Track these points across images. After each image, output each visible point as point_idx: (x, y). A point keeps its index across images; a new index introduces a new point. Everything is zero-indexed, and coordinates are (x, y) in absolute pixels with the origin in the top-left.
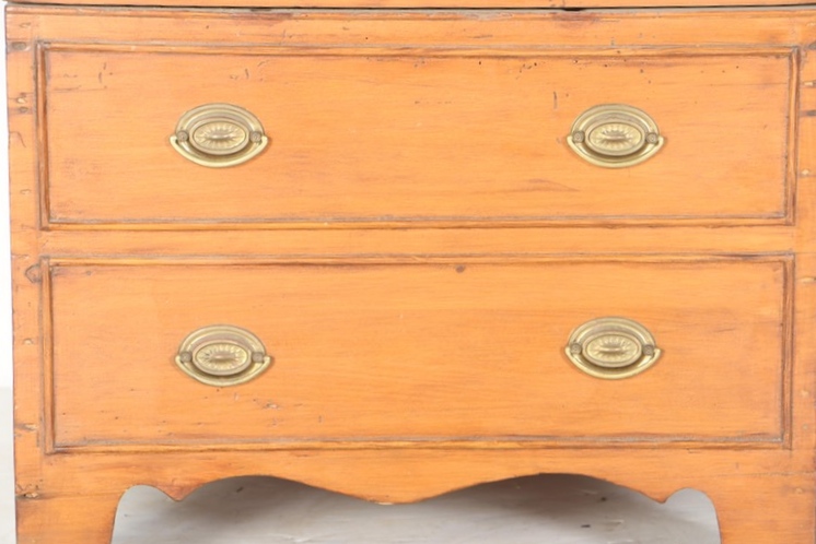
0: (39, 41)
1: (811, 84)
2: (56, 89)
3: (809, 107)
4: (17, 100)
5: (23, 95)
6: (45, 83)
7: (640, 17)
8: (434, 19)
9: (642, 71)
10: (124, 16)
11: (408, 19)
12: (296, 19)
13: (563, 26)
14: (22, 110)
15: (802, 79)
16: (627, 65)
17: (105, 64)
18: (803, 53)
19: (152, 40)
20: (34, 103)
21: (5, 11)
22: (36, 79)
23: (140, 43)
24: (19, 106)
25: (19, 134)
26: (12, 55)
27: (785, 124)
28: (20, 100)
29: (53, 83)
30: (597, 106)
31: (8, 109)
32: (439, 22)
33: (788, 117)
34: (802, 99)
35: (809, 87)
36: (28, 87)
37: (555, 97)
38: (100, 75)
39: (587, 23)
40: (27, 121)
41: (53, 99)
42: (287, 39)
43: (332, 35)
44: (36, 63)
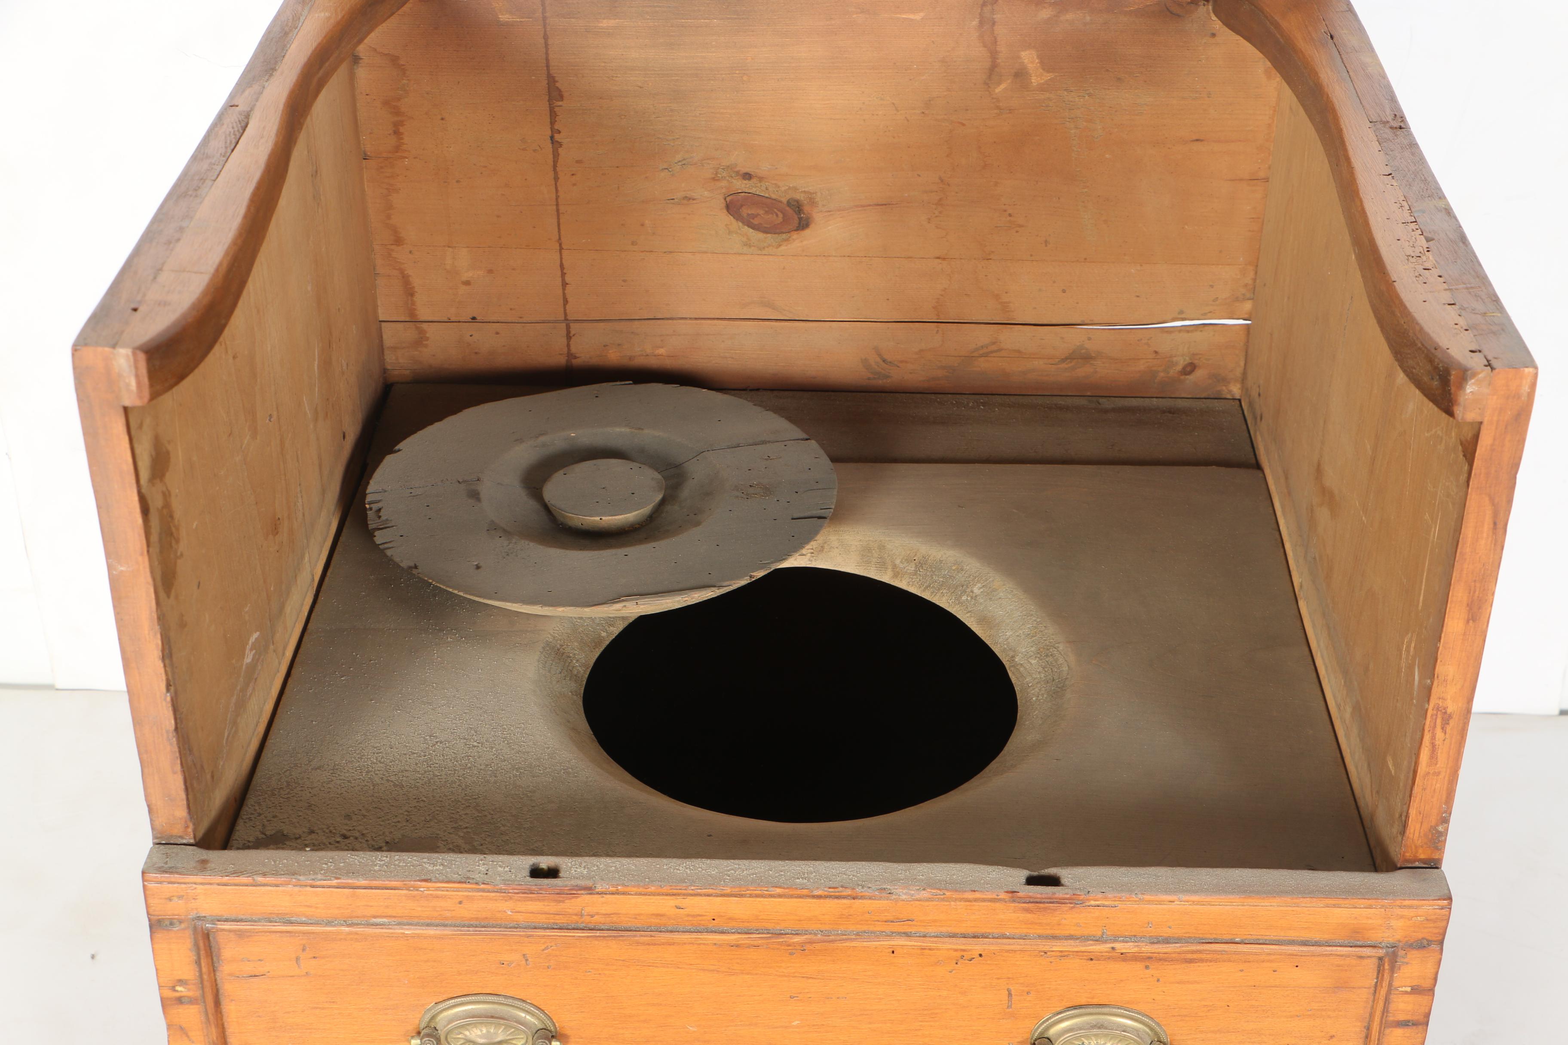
0: (199, 918)
1: (1409, 989)
2: (230, 975)
3: (1402, 1017)
4: (173, 989)
5: (181, 982)
6: (213, 969)
7: (1149, 902)
8: (819, 897)
9: (1147, 967)
10: (329, 887)
11: (780, 896)
12: (598, 893)
13: (1027, 910)
14: (180, 1000)
15: (1396, 983)
16: (1124, 960)
17: (304, 946)
18: (1401, 953)
19: (375, 917)
20: (201, 992)
21: (144, 880)
22: (198, 962)
23: (355, 921)
24: (177, 995)
25: (181, 1028)
26: (158, 936)
27: (1363, 1035)
28: (179, 988)
29: (225, 969)
30: (1075, 1007)
31: (162, 999)
32: (827, 900)
33: (1368, 1028)
34: (1392, 1007)
35: (1406, 993)
36: (188, 972)
37: (1010, 995)
38: (297, 959)
39: (1065, 907)
40: (192, 1015)
41: (228, 988)
42: (588, 919)
43: (657, 915)
44: (196, 945)
